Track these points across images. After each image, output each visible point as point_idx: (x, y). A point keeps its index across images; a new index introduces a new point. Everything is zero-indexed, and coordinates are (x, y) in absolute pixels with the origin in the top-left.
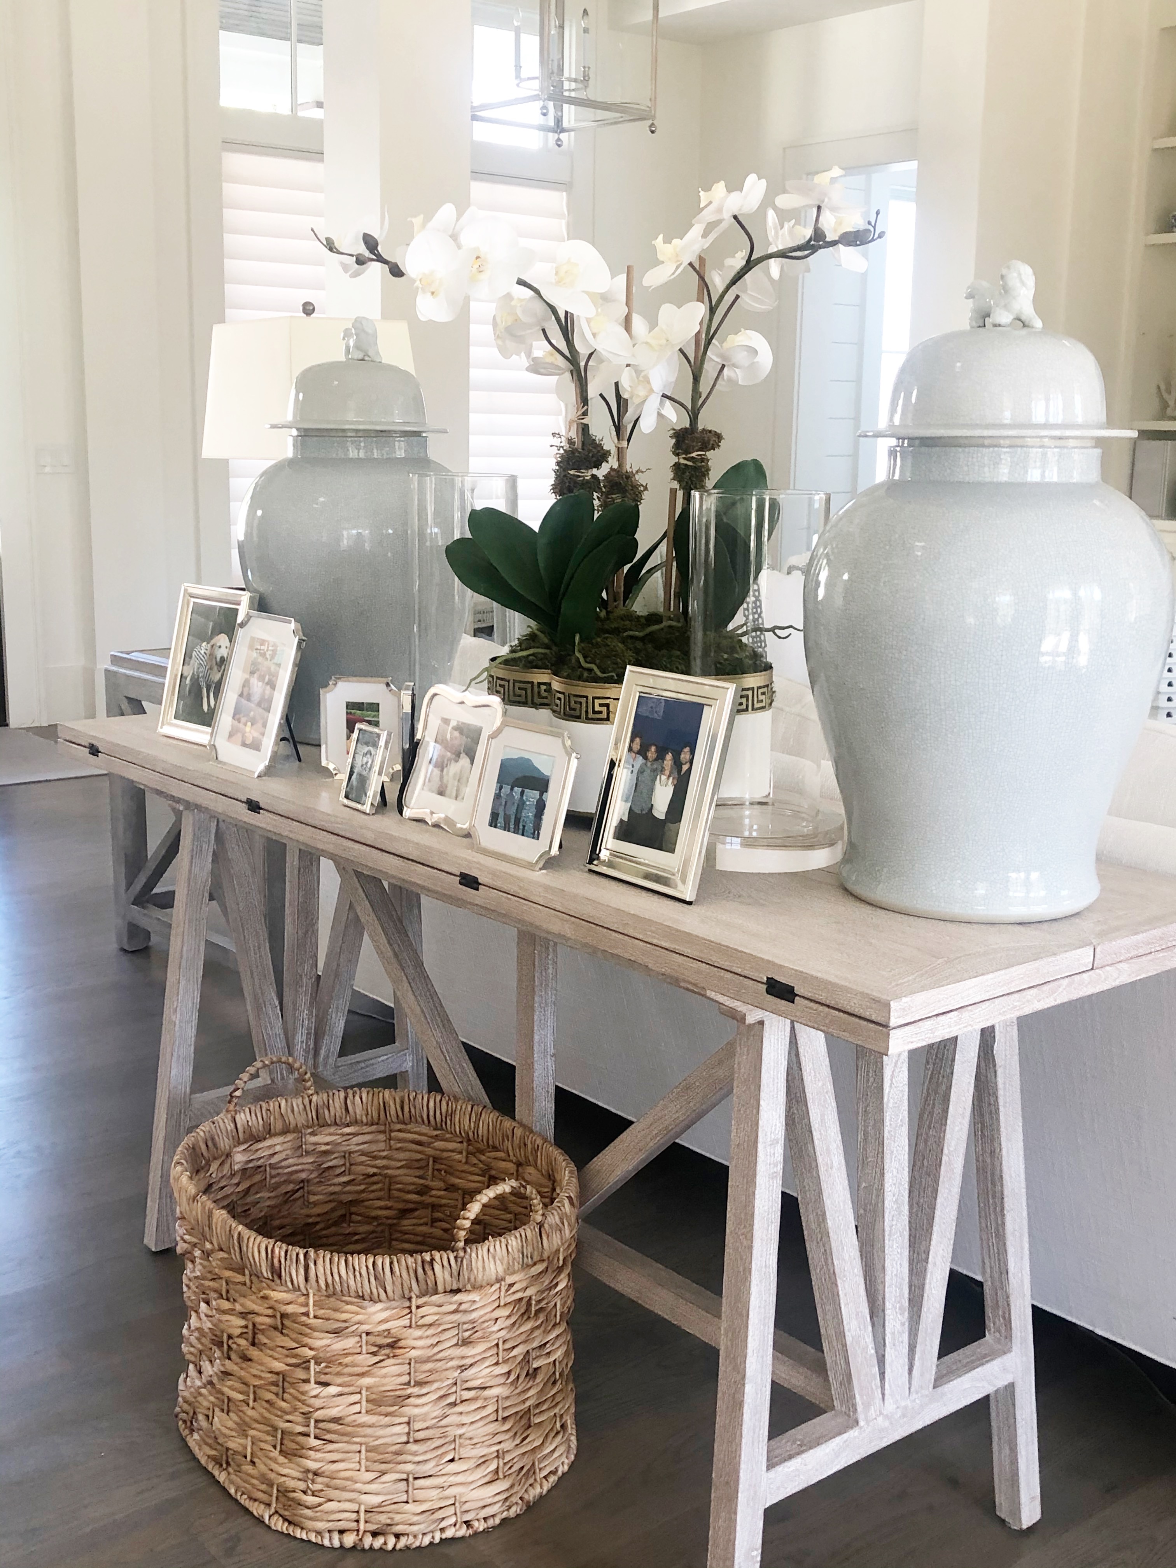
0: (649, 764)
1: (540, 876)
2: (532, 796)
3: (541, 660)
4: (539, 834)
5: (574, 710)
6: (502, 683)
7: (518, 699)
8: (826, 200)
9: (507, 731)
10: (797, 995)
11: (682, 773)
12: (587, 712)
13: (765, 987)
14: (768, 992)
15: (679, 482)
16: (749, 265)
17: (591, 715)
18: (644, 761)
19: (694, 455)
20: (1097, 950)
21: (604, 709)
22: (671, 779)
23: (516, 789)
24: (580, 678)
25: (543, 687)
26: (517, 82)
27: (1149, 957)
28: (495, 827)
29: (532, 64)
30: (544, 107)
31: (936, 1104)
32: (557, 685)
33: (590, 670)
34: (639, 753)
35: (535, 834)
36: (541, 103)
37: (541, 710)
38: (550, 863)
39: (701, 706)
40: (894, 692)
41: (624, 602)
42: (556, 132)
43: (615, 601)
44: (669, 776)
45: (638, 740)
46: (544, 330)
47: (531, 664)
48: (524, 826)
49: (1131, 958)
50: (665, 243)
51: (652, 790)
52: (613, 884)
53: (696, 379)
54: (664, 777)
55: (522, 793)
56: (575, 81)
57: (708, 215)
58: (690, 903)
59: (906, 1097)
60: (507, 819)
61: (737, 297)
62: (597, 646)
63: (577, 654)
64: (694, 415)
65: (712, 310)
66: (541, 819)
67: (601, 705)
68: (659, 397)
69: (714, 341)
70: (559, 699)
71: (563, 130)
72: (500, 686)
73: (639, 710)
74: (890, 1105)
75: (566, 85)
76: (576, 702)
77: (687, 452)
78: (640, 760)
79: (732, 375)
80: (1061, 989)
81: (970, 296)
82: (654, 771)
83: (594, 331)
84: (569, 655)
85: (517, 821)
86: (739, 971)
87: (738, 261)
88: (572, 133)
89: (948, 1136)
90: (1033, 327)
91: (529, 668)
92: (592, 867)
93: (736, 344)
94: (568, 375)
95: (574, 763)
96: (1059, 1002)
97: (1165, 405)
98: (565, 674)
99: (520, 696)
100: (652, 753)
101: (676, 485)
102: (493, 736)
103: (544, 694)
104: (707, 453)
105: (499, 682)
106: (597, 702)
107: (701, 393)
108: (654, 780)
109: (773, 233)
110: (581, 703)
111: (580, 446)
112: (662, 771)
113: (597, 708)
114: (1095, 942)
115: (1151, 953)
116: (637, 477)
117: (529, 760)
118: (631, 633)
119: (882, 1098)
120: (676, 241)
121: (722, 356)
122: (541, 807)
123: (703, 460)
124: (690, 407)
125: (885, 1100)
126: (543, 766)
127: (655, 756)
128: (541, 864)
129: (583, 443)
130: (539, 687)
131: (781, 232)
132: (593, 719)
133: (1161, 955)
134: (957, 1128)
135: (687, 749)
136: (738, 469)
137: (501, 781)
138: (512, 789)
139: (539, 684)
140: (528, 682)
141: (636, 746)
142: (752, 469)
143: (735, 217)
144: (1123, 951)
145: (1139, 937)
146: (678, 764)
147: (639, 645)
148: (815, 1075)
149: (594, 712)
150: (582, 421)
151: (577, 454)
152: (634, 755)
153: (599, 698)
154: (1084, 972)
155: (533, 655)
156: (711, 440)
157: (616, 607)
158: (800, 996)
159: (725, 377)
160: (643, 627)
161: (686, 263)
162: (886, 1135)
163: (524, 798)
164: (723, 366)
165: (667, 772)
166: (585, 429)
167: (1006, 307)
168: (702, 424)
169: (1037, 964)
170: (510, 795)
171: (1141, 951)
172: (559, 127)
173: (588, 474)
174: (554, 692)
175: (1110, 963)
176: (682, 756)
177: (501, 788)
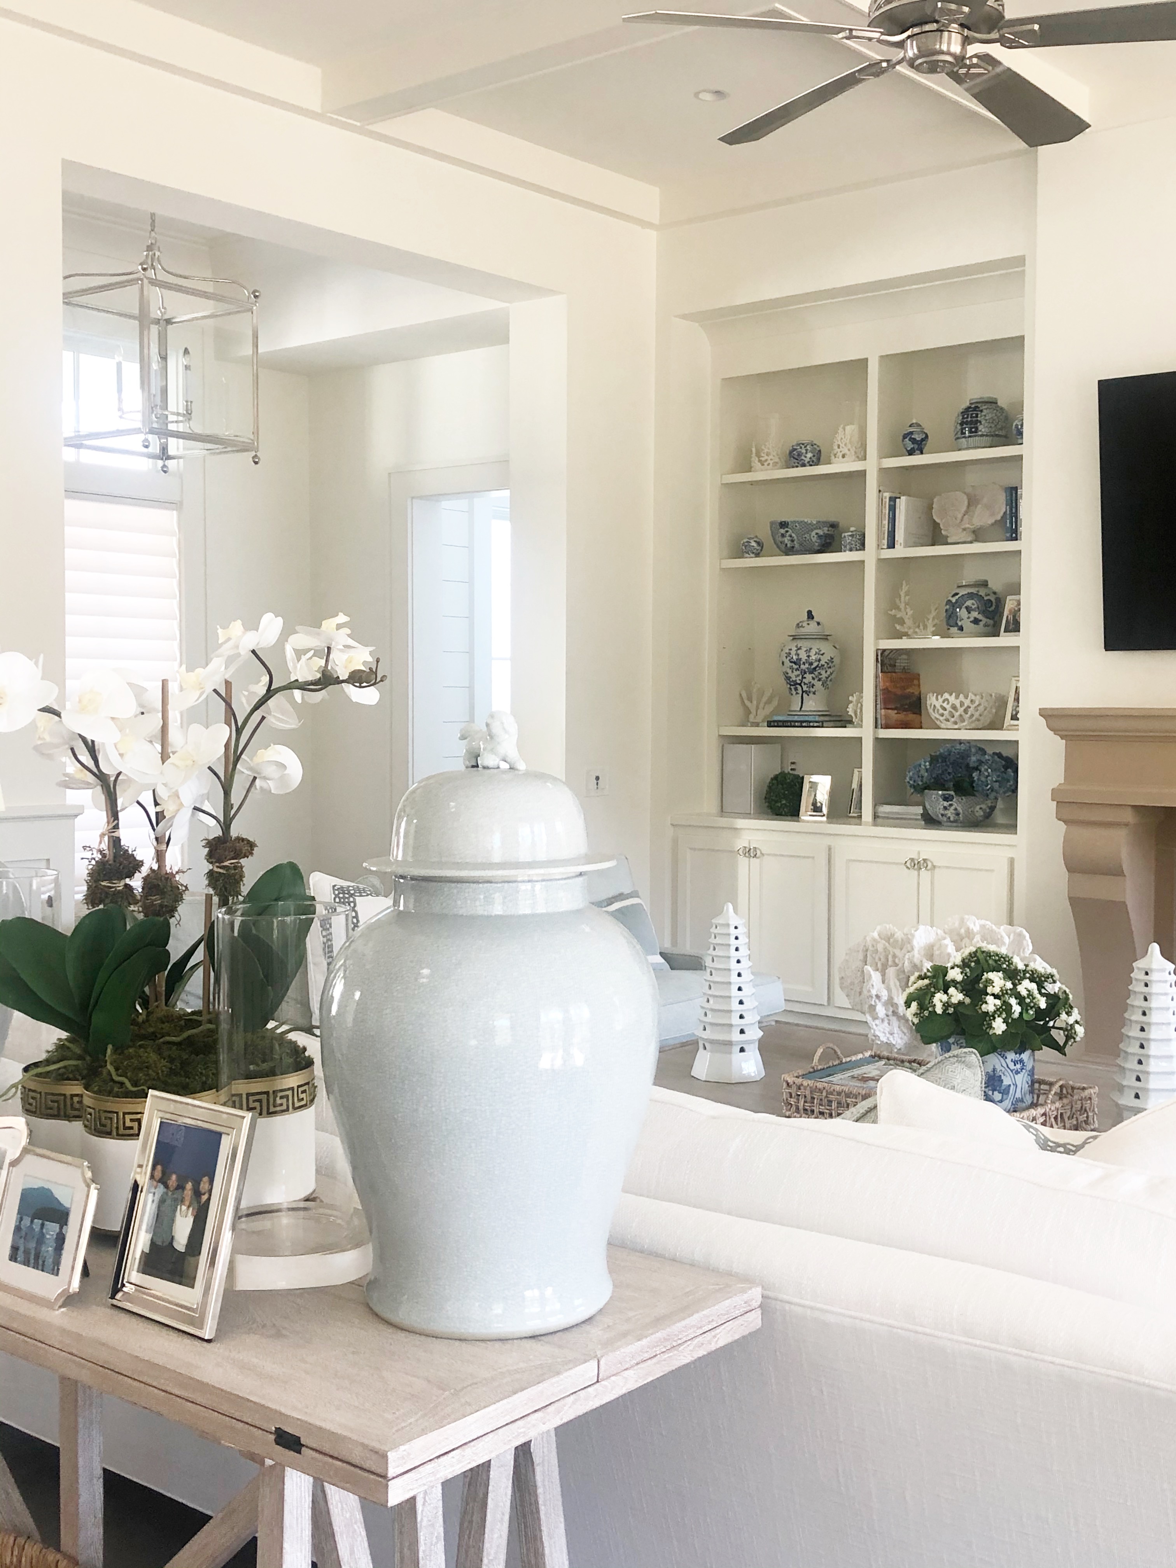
0: (170, 1193)
1: (58, 1317)
2: (52, 1228)
3: (72, 1072)
4: (58, 1269)
5: (104, 1126)
6: (33, 1094)
7: (49, 1111)
8: (333, 643)
9: (29, 1158)
10: (304, 1445)
11: (202, 1203)
12: (117, 1128)
13: (273, 1437)
14: (277, 1443)
15: (214, 888)
16: (270, 693)
17: (122, 1131)
18: (165, 1190)
19: (226, 863)
20: (602, 1363)
21: (136, 1125)
22: (191, 1209)
23: (36, 1220)
24: (110, 1093)
25: (76, 1099)
26: (120, 413)
27: (654, 1360)
28: (15, 1261)
29: (134, 397)
30: (146, 440)
31: (475, 1513)
32: (88, 1100)
33: (122, 1084)
34: (160, 1181)
35: (55, 1270)
36: (142, 437)
37: (73, 1123)
38: (69, 1300)
39: (220, 1134)
40: (400, 1119)
41: (167, 1000)
42: (162, 459)
43: (156, 1001)
44: (189, 1207)
45: (159, 1168)
46: (72, 750)
47: (63, 1077)
48: (44, 1262)
49: (637, 1364)
50: (187, 671)
51: (173, 1220)
52: (134, 1320)
53: (227, 793)
54: (184, 1208)
55: (43, 1225)
56: (178, 414)
57: (226, 650)
58: (209, 1341)
59: (441, 1512)
60: (27, 1252)
61: (263, 718)
62: (130, 1057)
63: (109, 1067)
64: (226, 825)
65: (239, 731)
66: (60, 1255)
67: (132, 1120)
68: (191, 810)
69: (243, 756)
70: (90, 1114)
71: (169, 458)
72: (33, 1098)
73: (160, 1136)
74: (425, 1523)
75: (171, 418)
76: (106, 1118)
77: (220, 861)
78: (161, 1189)
79: (265, 785)
80: (566, 1408)
81: (463, 738)
82: (176, 1200)
83: (121, 752)
84: (101, 1067)
85: (37, 1256)
86: (249, 1421)
87: (261, 690)
88: (181, 461)
89: (487, 1545)
90: (517, 770)
91: (59, 1080)
92: (114, 1302)
93: (266, 759)
94: (99, 788)
95: (94, 1194)
96: (565, 1420)
97: (748, 712)
98: (96, 1089)
99: (51, 1109)
100: (173, 1180)
101: (211, 891)
102: (14, 1163)
103: (77, 1106)
104: (241, 861)
105: (31, 1094)
106: (128, 1117)
107: (232, 805)
108: (175, 1211)
109: (291, 664)
110: (111, 1119)
111: (112, 858)
112: (182, 1201)
113: (128, 1124)
114: (599, 1353)
115: (656, 1356)
116: (177, 878)
117: (49, 1190)
118: (168, 1038)
119: (416, 1518)
120: (199, 670)
121: (250, 769)
122: (61, 1240)
123: (238, 868)
124: (222, 819)
125: (419, 1519)
126: (62, 1195)
127: (175, 1184)
128: (60, 1303)
129: (115, 857)
130: (72, 1099)
131: (299, 666)
132: (123, 1135)
133: (667, 1356)
134: (496, 1536)
135: (206, 1179)
136: (274, 873)
137: (22, 1213)
138: (32, 1222)
139: (72, 1096)
140: (61, 1095)
141: (158, 1174)
142: (288, 871)
143: (253, 652)
144: (628, 1359)
145: (644, 1342)
146: (197, 1193)
147: (174, 1052)
148: (342, 1507)
149: (125, 1128)
150: (113, 834)
151: (107, 866)
152: (155, 1183)
153: (129, 1113)
154: (590, 1386)
155: (65, 1067)
156: (245, 848)
157: (157, 1007)
158: (307, 1447)
159: (258, 787)
160: (182, 1030)
161: (209, 690)
162: (421, 1555)
163: (44, 1231)
164: (255, 778)
165: (187, 1203)
166: (116, 842)
167: (492, 751)
168: (235, 831)
169: (541, 1386)
170: (31, 1228)
171: (647, 1356)
172: (164, 454)
173: (120, 886)
174: (85, 1108)
175: (615, 1372)
176: (202, 1185)
177: (21, 1219)
